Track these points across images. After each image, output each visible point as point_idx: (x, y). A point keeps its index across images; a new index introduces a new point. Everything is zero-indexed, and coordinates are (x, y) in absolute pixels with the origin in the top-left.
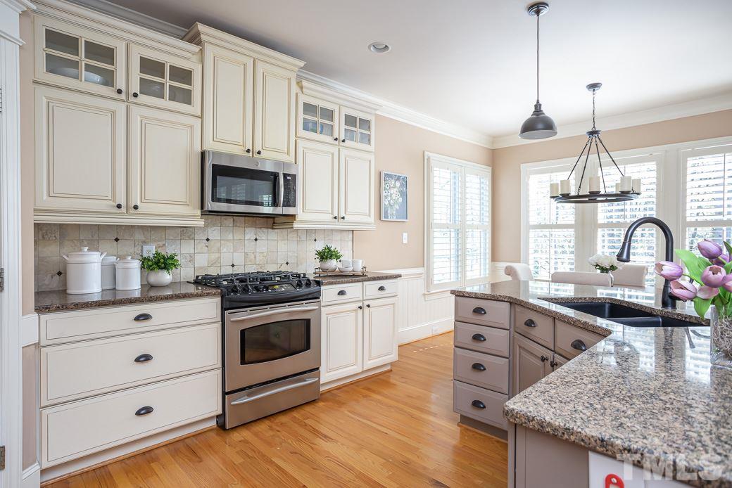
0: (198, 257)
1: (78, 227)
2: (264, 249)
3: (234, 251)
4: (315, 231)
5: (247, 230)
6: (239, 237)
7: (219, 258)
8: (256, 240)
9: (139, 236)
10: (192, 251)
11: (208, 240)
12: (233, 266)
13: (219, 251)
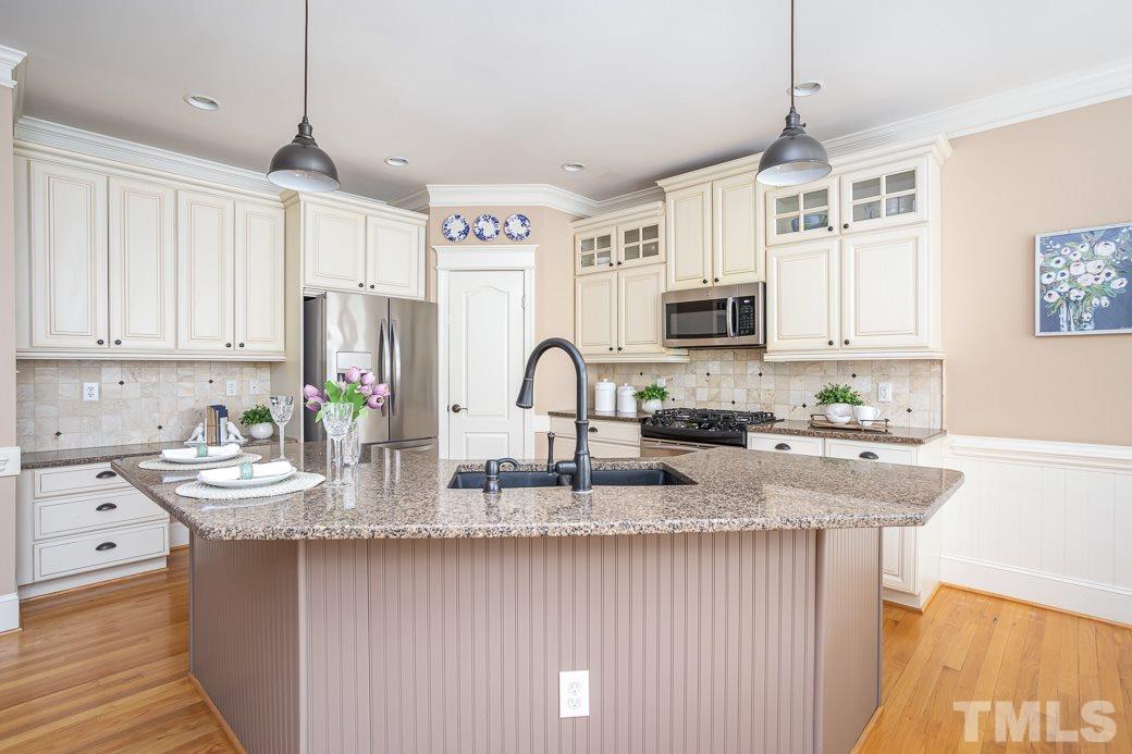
0: (699, 391)
1: (621, 364)
2: (772, 386)
3: (735, 387)
4: (854, 363)
5: (750, 363)
6: (738, 372)
7: (719, 393)
8: (760, 375)
9: (655, 371)
10: (694, 385)
11: (708, 374)
12: (733, 402)
13: (719, 386)
